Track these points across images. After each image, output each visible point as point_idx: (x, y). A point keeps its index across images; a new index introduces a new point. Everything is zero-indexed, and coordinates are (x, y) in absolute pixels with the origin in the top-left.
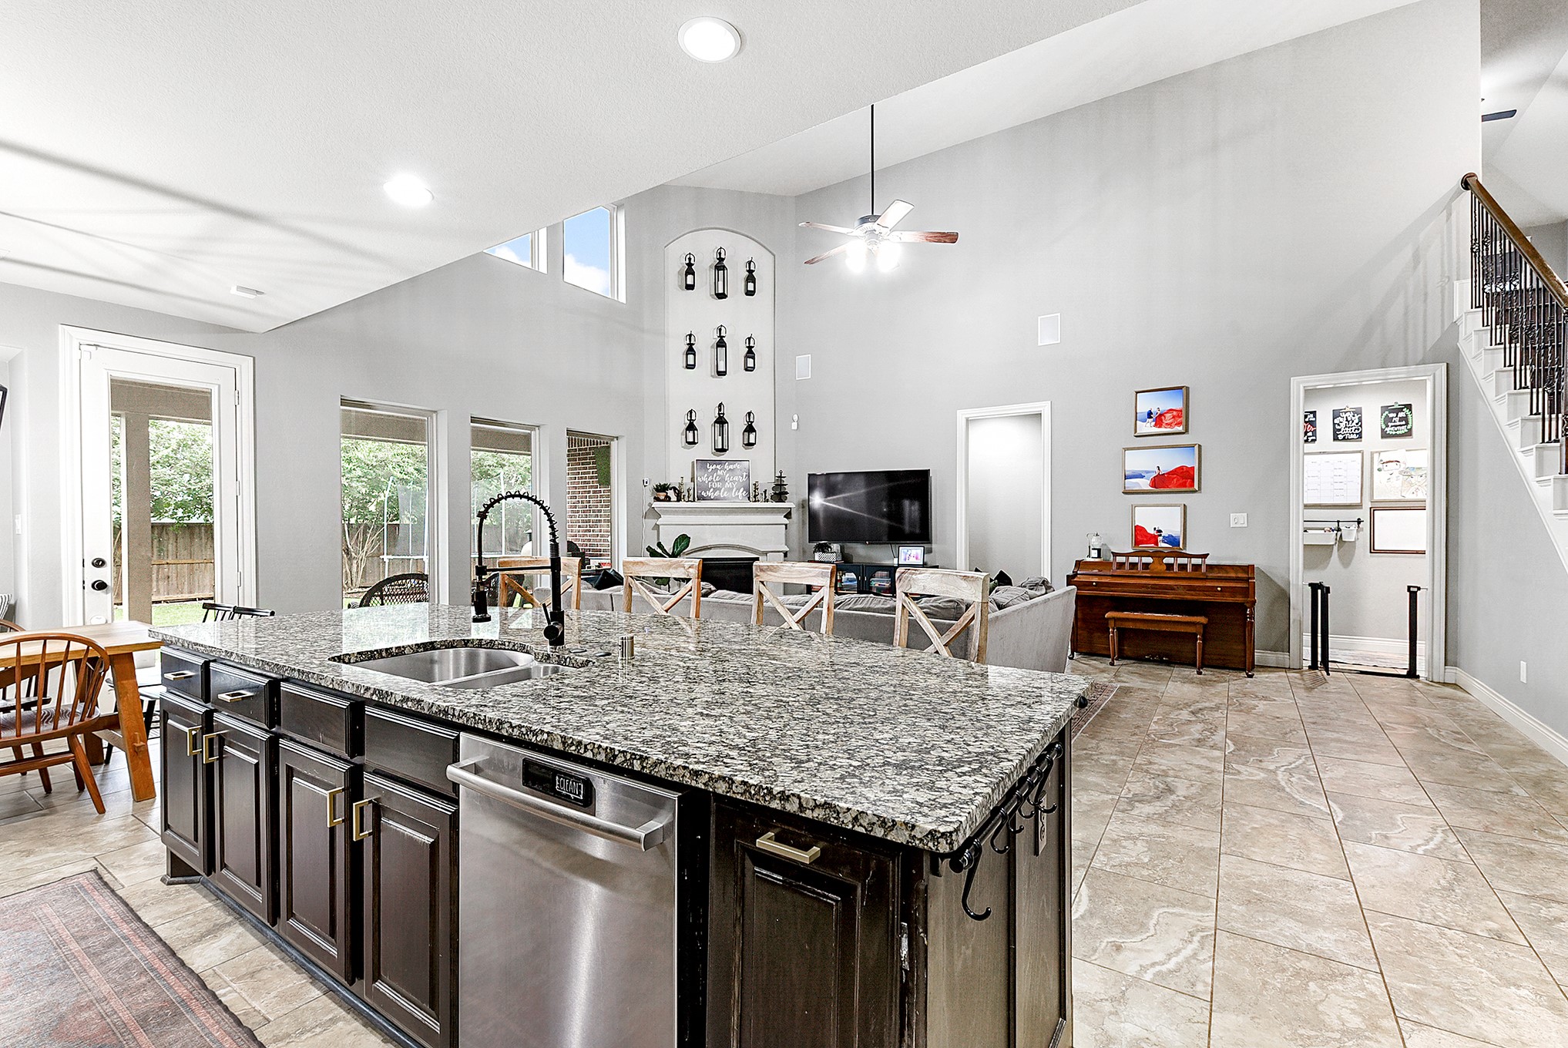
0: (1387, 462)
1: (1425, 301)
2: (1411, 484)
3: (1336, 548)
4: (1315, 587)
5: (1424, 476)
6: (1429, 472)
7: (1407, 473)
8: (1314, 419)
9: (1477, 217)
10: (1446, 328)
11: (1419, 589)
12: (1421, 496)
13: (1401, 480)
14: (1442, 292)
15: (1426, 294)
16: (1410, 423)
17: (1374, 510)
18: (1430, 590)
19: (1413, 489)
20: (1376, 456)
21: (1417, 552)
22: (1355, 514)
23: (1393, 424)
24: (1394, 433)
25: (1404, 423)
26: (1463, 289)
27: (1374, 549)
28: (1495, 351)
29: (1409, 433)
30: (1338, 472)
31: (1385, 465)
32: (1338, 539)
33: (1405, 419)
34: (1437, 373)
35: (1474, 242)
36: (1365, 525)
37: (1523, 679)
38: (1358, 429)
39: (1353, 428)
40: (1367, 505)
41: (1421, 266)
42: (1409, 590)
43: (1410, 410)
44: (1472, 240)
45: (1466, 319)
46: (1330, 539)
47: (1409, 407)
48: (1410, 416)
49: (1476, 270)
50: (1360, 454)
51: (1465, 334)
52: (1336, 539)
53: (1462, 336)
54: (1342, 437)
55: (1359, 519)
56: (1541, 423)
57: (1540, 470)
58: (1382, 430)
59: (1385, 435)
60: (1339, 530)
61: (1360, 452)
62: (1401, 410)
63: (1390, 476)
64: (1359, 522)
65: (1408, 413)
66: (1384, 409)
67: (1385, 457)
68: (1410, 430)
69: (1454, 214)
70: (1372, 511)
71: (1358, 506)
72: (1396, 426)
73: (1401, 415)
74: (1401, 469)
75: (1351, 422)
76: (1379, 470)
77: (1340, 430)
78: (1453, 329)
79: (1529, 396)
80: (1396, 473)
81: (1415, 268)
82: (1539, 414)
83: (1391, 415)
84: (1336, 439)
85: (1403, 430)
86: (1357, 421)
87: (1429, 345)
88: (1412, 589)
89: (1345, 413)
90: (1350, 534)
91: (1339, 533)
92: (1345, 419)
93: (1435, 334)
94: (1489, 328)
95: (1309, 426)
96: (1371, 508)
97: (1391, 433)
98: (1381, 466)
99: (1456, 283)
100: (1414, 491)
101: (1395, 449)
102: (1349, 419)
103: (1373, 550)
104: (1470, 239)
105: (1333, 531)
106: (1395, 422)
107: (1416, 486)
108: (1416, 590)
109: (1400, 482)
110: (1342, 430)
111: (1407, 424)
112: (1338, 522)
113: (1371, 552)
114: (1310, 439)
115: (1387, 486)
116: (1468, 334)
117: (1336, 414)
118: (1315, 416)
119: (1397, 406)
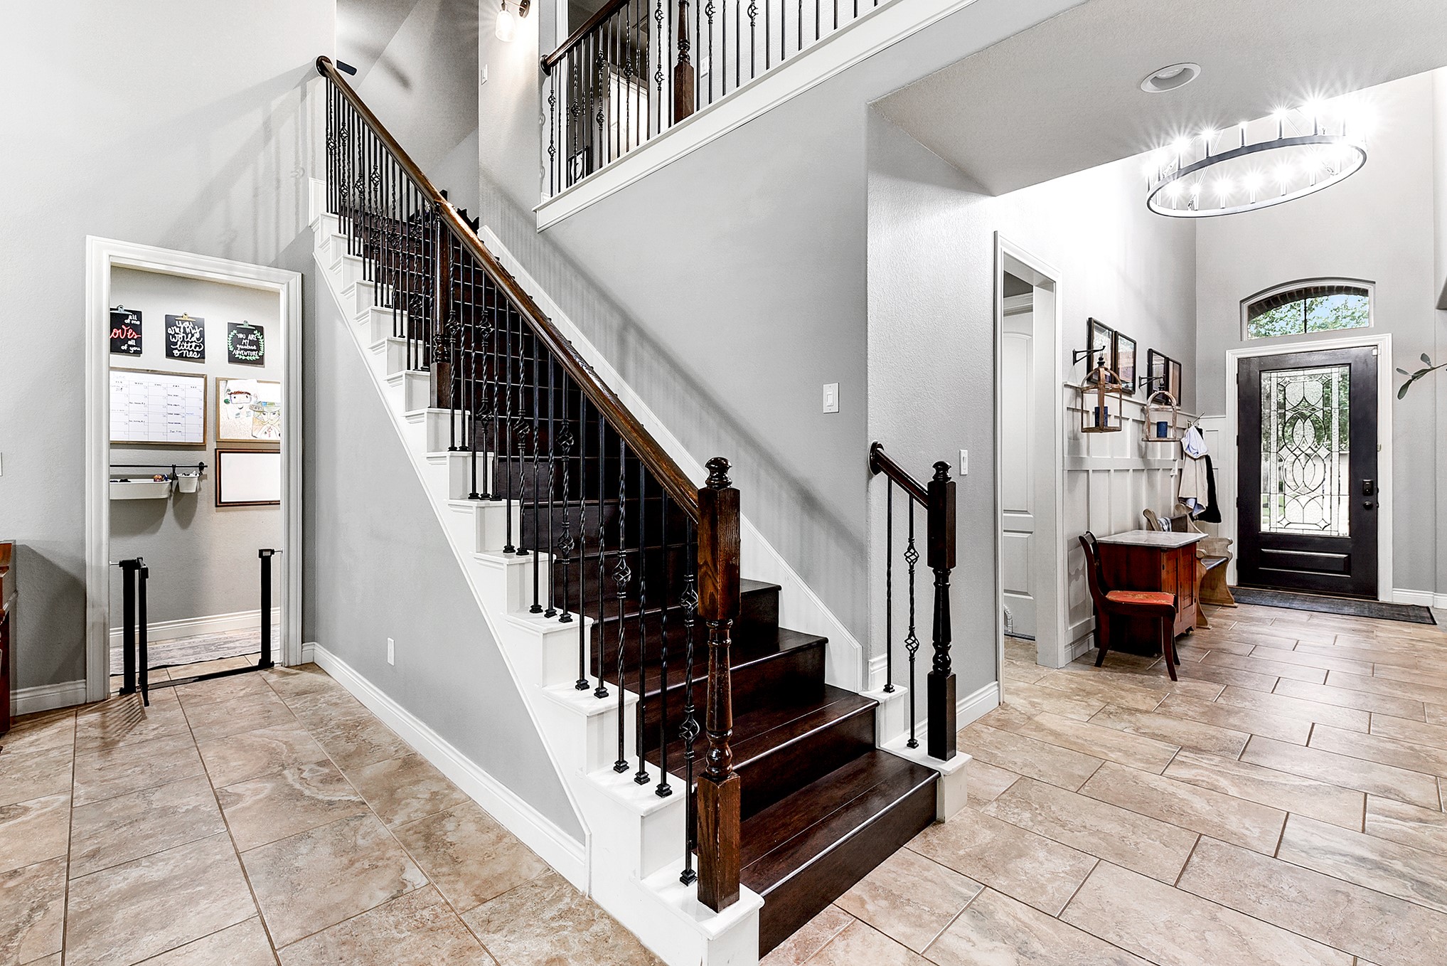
0: (236, 393)
1: (278, 188)
2: (263, 423)
3: (170, 503)
4: (129, 567)
5: (277, 413)
6: (282, 409)
7: (259, 408)
8: (138, 323)
9: (333, 108)
10: (300, 231)
11: (273, 552)
12: (274, 437)
13: (252, 416)
14: (297, 184)
15: (278, 181)
16: (262, 349)
17: (220, 453)
18: (285, 553)
19: (265, 428)
20: (222, 384)
21: (270, 503)
22: (198, 456)
23: (242, 347)
24: (244, 358)
25: (255, 348)
26: (318, 189)
27: (220, 502)
28: (355, 262)
29: (260, 362)
30: (173, 400)
31: (233, 396)
32: (174, 489)
33: (256, 343)
34: (292, 283)
35: (329, 137)
36: (210, 471)
37: (391, 661)
38: (200, 347)
39: (194, 344)
40: (211, 446)
41: (273, 142)
42: (261, 556)
43: (262, 334)
44: (327, 135)
45: (322, 223)
46: (162, 490)
47: (260, 329)
48: (261, 340)
49: (331, 171)
50: (203, 380)
51: (322, 240)
52: (171, 491)
53: (318, 242)
54: (179, 353)
55: (201, 463)
56: (406, 348)
57: (410, 404)
58: (230, 352)
59: (233, 359)
60: (174, 477)
61: (201, 376)
62: (251, 331)
63: (239, 411)
64: (201, 467)
65: (260, 337)
66: (232, 326)
67: (233, 386)
68: (262, 357)
69: (309, 97)
70: (218, 453)
71: (200, 447)
72: (246, 350)
73: (251, 337)
74: (252, 403)
75: (190, 336)
76: (226, 402)
77: (176, 344)
78: (308, 234)
79: (392, 317)
80: (246, 408)
81: (267, 138)
82: (404, 337)
83: (241, 336)
84: (170, 354)
85: (254, 356)
86: (197, 335)
87: (283, 245)
88: (265, 554)
89: (183, 322)
90: (190, 484)
91: (175, 482)
92: (182, 330)
93: (288, 236)
94: (347, 236)
95: (130, 331)
96: (216, 450)
97: (240, 357)
98: (228, 397)
99: (311, 181)
100: (266, 431)
101: (244, 378)
102: (188, 330)
103: (219, 504)
104: (325, 134)
105: (166, 479)
106: (244, 345)
107: (269, 425)
108: (268, 554)
109: (251, 419)
110: (179, 343)
111: (258, 349)
112: (174, 467)
113: (217, 506)
114: (132, 349)
115: (236, 424)
116: (325, 238)
117: (170, 321)
118: (140, 319)
119: (246, 326)
